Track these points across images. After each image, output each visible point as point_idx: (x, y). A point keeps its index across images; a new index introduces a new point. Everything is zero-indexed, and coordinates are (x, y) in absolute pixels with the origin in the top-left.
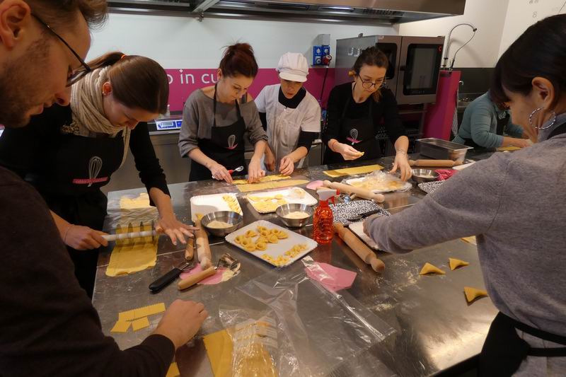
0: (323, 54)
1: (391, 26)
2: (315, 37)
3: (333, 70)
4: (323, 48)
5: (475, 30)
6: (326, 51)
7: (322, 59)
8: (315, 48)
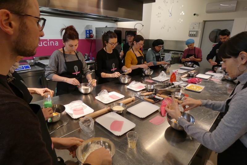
0: (90, 33)
1: (114, 23)
2: (85, 26)
3: (95, 40)
4: (90, 31)
5: (143, 26)
6: (91, 32)
7: (89, 35)
8: (86, 31)
